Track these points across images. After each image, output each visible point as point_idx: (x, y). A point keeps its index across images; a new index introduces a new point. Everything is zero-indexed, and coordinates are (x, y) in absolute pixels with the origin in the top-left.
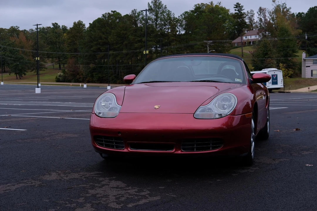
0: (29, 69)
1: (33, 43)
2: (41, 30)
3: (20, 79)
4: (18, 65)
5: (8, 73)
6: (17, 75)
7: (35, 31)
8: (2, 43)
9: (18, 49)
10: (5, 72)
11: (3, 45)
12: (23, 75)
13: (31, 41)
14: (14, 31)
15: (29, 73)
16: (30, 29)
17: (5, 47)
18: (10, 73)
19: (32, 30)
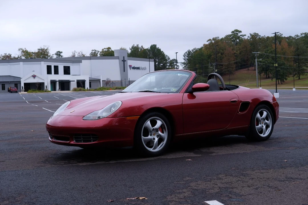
0: (291, 74)
1: (295, 49)
2: (306, 35)
3: (282, 84)
4: (280, 71)
5: (271, 79)
6: (279, 80)
7: (300, 36)
8: (265, 51)
9: (279, 56)
10: (269, 78)
11: (265, 52)
12: (285, 80)
13: (293, 47)
14: (277, 38)
15: (290, 79)
16: (295, 35)
17: (268, 54)
18: (272, 78)
19: (298, 36)
